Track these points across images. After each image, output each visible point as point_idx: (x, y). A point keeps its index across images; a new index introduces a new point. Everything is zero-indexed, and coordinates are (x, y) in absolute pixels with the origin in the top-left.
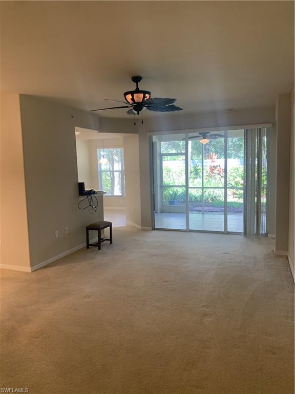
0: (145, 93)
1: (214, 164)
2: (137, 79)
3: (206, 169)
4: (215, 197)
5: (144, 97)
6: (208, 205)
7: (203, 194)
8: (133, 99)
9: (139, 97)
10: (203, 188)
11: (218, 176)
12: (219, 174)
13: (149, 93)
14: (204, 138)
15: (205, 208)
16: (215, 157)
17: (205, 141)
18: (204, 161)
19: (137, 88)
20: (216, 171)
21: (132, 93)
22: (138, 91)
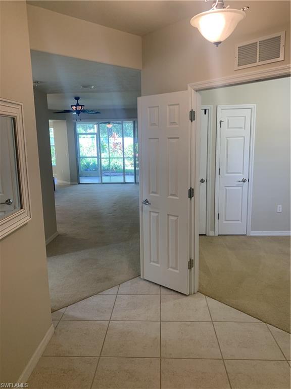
0: (82, 106)
1: (116, 141)
2: (77, 99)
3: (111, 145)
4: (118, 166)
5: (82, 108)
6: (113, 172)
7: (109, 164)
8: (76, 109)
9: (79, 108)
10: (109, 158)
11: (119, 151)
12: (120, 149)
13: (83, 106)
14: (109, 124)
15: (112, 174)
16: (116, 136)
17: (110, 126)
18: (110, 139)
19: (78, 103)
20: (118, 147)
21: (76, 106)
22: (78, 105)
